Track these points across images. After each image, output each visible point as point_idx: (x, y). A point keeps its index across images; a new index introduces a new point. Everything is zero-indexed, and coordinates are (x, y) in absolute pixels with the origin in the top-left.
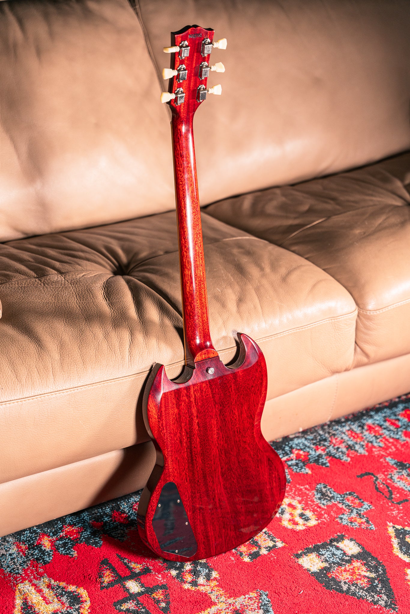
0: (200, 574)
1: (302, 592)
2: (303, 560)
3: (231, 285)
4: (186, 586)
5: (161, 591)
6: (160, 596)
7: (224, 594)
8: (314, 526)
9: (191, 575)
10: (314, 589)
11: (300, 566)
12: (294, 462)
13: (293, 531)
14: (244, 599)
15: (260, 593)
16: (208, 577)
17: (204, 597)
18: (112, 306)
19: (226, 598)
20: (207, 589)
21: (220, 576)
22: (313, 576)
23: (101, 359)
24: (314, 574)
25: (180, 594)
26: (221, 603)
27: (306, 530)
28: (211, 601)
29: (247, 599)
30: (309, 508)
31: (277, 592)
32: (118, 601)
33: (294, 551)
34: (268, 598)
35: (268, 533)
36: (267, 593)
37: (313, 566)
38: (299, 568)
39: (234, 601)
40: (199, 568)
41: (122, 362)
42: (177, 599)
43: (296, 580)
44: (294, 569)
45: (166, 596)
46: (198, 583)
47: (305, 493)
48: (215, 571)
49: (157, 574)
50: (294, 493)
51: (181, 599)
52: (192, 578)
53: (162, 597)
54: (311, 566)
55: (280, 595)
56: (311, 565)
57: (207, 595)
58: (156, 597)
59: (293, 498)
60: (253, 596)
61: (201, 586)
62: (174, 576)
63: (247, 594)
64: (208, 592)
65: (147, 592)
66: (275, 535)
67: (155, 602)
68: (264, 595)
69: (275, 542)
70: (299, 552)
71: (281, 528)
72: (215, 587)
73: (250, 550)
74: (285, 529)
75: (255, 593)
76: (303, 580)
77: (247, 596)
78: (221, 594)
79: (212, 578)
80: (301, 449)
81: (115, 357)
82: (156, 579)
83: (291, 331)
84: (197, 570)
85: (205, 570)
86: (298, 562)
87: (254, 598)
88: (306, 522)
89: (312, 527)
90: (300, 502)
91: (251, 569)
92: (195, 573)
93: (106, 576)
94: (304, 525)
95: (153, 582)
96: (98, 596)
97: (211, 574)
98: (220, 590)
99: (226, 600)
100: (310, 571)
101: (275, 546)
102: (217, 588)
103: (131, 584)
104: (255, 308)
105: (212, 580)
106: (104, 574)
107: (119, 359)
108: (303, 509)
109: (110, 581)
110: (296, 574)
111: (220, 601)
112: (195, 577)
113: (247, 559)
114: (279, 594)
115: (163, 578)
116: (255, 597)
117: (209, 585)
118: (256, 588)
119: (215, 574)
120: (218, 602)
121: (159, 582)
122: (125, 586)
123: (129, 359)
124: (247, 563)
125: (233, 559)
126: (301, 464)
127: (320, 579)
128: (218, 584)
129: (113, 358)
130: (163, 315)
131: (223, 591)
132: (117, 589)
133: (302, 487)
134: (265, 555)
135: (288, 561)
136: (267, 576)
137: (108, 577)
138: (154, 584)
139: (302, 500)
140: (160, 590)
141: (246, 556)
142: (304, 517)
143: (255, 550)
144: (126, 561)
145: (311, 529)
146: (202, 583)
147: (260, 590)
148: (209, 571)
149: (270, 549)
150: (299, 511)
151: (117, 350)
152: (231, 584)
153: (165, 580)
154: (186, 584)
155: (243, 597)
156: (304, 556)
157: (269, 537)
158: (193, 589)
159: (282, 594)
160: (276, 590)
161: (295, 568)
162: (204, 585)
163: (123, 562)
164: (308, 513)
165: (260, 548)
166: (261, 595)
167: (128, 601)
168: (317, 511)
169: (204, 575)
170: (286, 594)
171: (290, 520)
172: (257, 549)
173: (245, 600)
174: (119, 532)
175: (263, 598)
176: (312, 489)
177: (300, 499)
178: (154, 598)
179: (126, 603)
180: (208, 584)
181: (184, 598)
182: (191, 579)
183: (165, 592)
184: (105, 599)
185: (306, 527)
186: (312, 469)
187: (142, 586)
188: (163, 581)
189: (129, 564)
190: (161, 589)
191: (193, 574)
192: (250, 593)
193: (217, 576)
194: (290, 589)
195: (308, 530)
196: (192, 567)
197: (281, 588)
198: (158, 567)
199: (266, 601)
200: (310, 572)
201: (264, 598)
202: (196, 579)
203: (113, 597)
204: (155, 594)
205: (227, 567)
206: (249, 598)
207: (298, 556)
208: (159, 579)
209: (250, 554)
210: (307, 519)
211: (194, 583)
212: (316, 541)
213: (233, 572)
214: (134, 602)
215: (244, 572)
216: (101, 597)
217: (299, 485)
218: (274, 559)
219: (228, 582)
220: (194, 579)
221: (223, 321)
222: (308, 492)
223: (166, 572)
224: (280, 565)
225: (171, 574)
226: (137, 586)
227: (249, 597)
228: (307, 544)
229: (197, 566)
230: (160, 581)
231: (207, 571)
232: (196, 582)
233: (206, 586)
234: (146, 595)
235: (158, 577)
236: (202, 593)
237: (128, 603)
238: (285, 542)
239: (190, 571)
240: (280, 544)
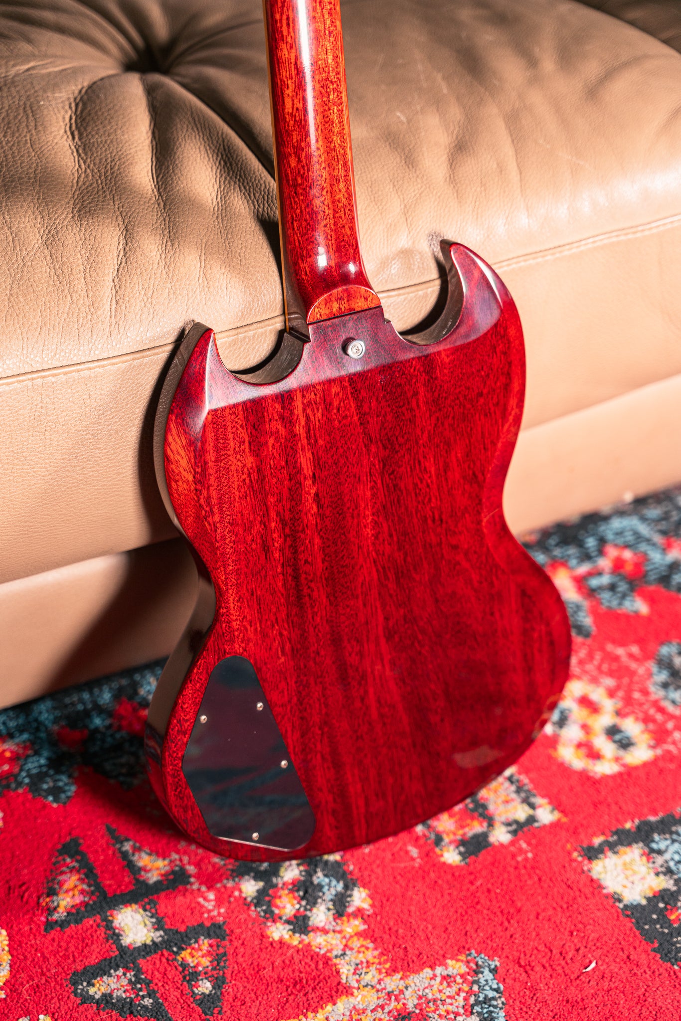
0: (321, 894)
1: (593, 965)
2: (605, 867)
3: (437, 103)
4: (278, 932)
5: (205, 943)
6: (200, 959)
7: (377, 961)
8: (645, 765)
9: (295, 898)
10: (628, 957)
11: (595, 885)
12: (605, 580)
13: (585, 777)
14: (431, 979)
15: (477, 964)
16: (340, 906)
17: (321, 966)
18: (86, 154)
19: (380, 972)
20: (334, 942)
21: (372, 906)
22: (627, 916)
23: (27, 307)
24: (633, 910)
25: (256, 956)
26: (367, 989)
27: (620, 774)
28: (339, 983)
29: (438, 979)
30: (633, 712)
31: (523, 963)
32: (85, 968)
33: (582, 836)
34: (496, 981)
35: (518, 781)
36: (496, 963)
37: (629, 885)
38: (591, 889)
39: (402, 984)
40: (319, 877)
41: (89, 316)
42: (247, 972)
43: (581, 926)
44: (578, 893)
45: (217, 958)
46: (310, 923)
47: (627, 669)
48: (362, 889)
49: (204, 888)
50: (599, 668)
51: (258, 972)
52: (297, 906)
53: (206, 962)
54: (625, 887)
55: (530, 972)
56: (625, 882)
57: (330, 963)
58: (189, 960)
59: (594, 681)
60: (455, 972)
61: (319, 933)
62: (249, 899)
63: (439, 966)
64: (335, 953)
65: (166, 943)
66: (536, 788)
67: (184, 977)
68: (486, 971)
69: (532, 806)
70: (597, 841)
71: (554, 768)
72: (355, 939)
73: (462, 827)
74: (564, 770)
75: (462, 961)
76: (598, 928)
77: (439, 970)
78: (368, 962)
79: (350, 910)
80: (627, 546)
81: (69, 302)
82: (199, 903)
83: (601, 240)
84: (312, 883)
85: (334, 882)
86: (589, 870)
87: (459, 980)
88: (621, 753)
89: (636, 768)
90: (611, 694)
91: (459, 886)
92: (306, 892)
93: (67, 892)
94: (617, 759)
95: (189, 913)
96: (33, 952)
97: (350, 896)
98: (367, 948)
99: (379, 982)
100: (620, 901)
101: (531, 819)
102: (362, 941)
103: (130, 918)
104: (501, 169)
105: (349, 915)
106: (61, 884)
107: (82, 309)
108: (619, 713)
109: (73, 906)
110: (581, 910)
111: (363, 983)
112: (304, 903)
113: (451, 856)
114: (527, 969)
115: (219, 902)
116: (462, 976)
117: (340, 932)
118: (467, 946)
119: (360, 898)
120: (356, 985)
121: (206, 915)
122: (112, 922)
123: (113, 308)
124: (450, 867)
125: (414, 852)
126: (623, 587)
127: (647, 927)
128: (364, 930)
129: (62, 306)
130: (229, 182)
131: (376, 953)
132: (89, 932)
133: (620, 651)
134: (502, 845)
135: (564, 867)
136: (502, 912)
137: (71, 893)
138: (192, 922)
139: (618, 687)
140: (206, 941)
141: (452, 848)
142: (617, 737)
143: (477, 828)
144: (127, 847)
145: (634, 774)
146: (321, 925)
147: (478, 953)
148: (346, 887)
149: (518, 828)
150: (606, 719)
151: (76, 282)
152: (401, 931)
153: (222, 910)
154: (278, 925)
155: (428, 972)
156: (609, 854)
157: (519, 790)
158: (295, 940)
159: (538, 968)
160: (522, 955)
161: (580, 891)
162: (325, 931)
163: (120, 849)
164: (632, 727)
165: (491, 824)
166: (477, 971)
167: (112, 971)
168: (654, 721)
169: (331, 900)
170: (549, 969)
171: (580, 745)
172: (482, 826)
173: (433, 982)
174: (124, 760)
175: (483, 982)
176: (648, 655)
177: (610, 682)
178: (184, 965)
179: (105, 978)
180: (338, 928)
181: (264, 968)
182: (293, 912)
183: (218, 946)
184: (52, 960)
185: (624, 765)
186: (651, 600)
187: (158, 926)
188: (215, 913)
189: (133, 855)
190: (209, 936)
191: (301, 893)
192: (449, 962)
193: (366, 906)
194: (561, 953)
195: (628, 775)
196: (301, 872)
197: (535, 952)
198: (210, 868)
199: (491, 989)
200: (621, 906)
201: (486, 981)
202: (306, 910)
203: (74, 956)
204: (189, 951)
205: (395, 878)
206: (444, 978)
207: (593, 854)
208: (206, 904)
209: (463, 842)
210: (626, 744)
211: (300, 924)
212: (646, 810)
213: (410, 893)
214: (128, 975)
215: (439, 896)
216: (43, 954)
217: (614, 643)
218: (526, 859)
219: (391, 923)
220: (302, 909)
221: (403, 206)
222: (633, 665)
223: (230, 884)
224: (540, 879)
225: (240, 891)
226: (145, 925)
227: (445, 973)
228: (620, 817)
229: (316, 872)
230: (209, 911)
231: (340, 887)
232: (306, 918)
233: (331, 935)
234: (162, 955)
235: (205, 899)
236: (318, 954)
237: (110, 975)
238: (562, 808)
239: (295, 886)
240: (546, 815)
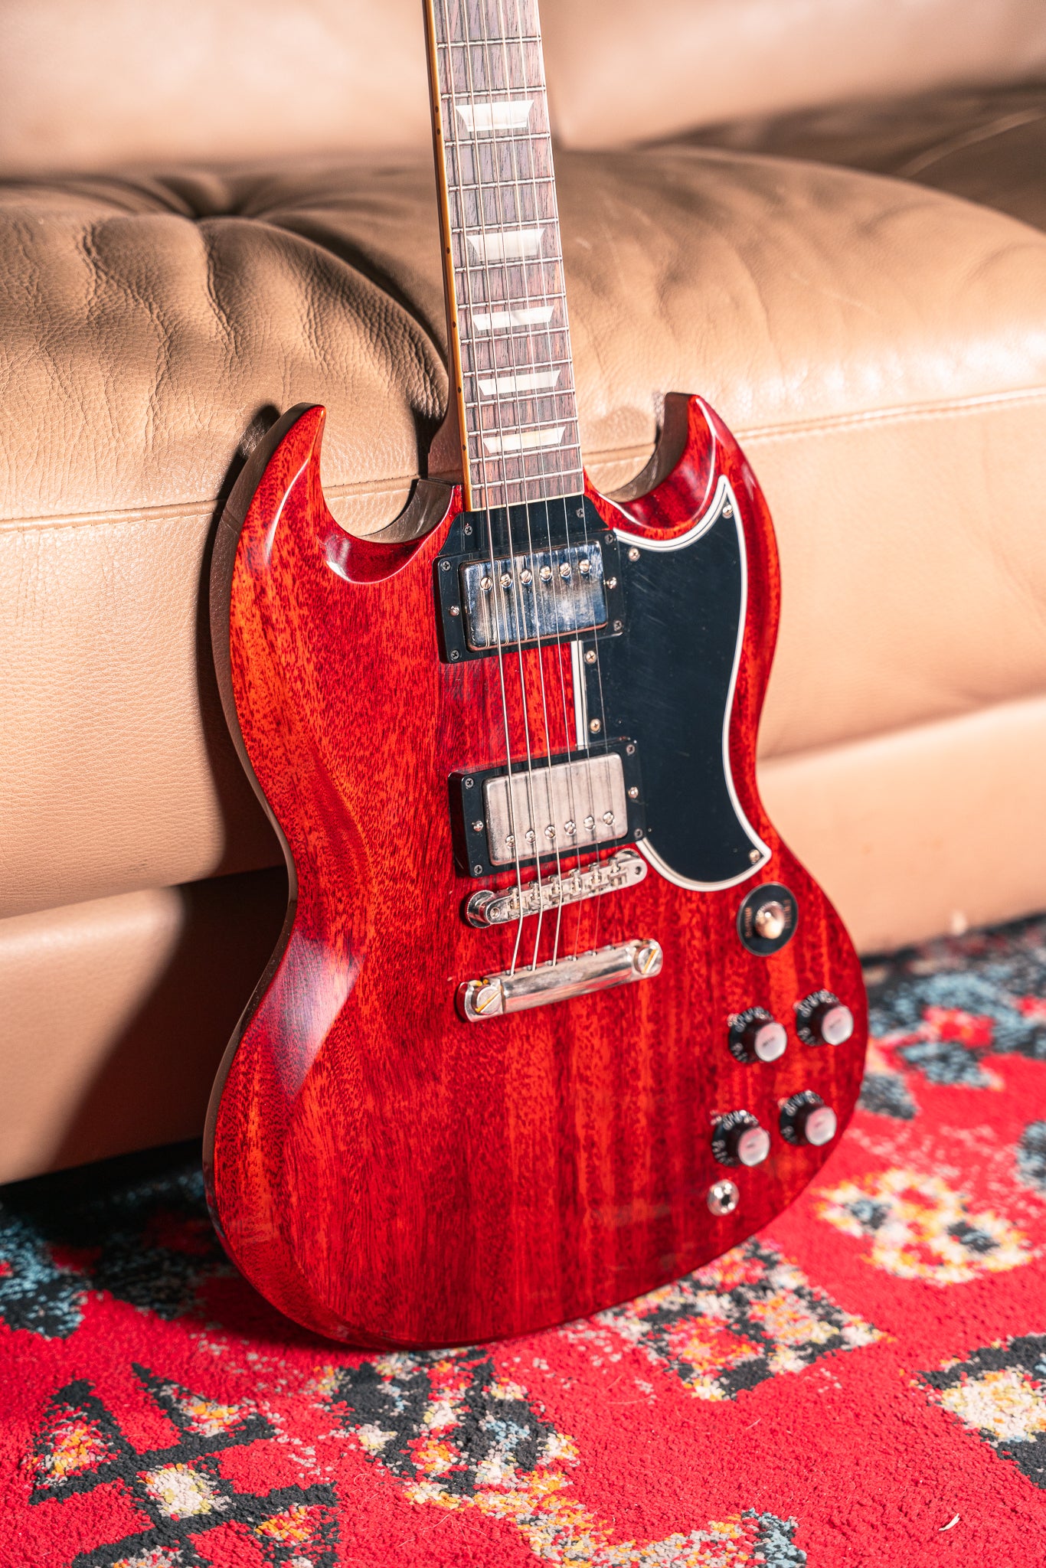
0: (493, 1443)
1: (956, 1520)
2: (963, 1397)
3: (637, 233)
4: (422, 1493)
5: (301, 1511)
6: (293, 1531)
7: (592, 1526)
8: (1016, 1270)
9: (449, 1450)
10: (1013, 1510)
11: (950, 1421)
12: (932, 1049)
13: (921, 1287)
14: (684, 1547)
15: (760, 1526)
16: (526, 1460)
17: (497, 1534)
19: (598, 1540)
20: (518, 1503)
21: (581, 1455)
22: (1007, 1457)
23: (16, 424)
24: (1011, 1450)
25: (386, 1526)
26: (575, 1563)
27: (978, 1283)
28: (529, 1556)
29: (697, 1547)
30: (991, 1207)
31: (837, 1521)
32: (98, 1548)
33: (922, 1359)
34: (793, 1547)
35: (811, 1294)
36: (792, 1523)
37: (1006, 1419)
38: (944, 1425)
39: (635, 1555)
40: (489, 1422)
41: (114, 444)
42: (373, 1546)
43: (931, 1472)
44: (921, 1430)
45: (321, 1530)
46: (477, 1481)
47: (977, 1155)
48: (560, 1435)
49: (297, 1441)
50: (931, 1155)
51: (391, 1546)
52: (455, 1460)
53: (302, 1535)
54: (1000, 1421)
55: (850, 1533)
56: (999, 1415)
57: (512, 1529)
58: (276, 1534)
59: (925, 1170)
60: (724, 1537)
61: (491, 1493)
62: (373, 1454)
63: (698, 1528)
64: (520, 1517)
65: (239, 1513)
66: (841, 1300)
67: (267, 1555)
68: (777, 1534)
69: (839, 1325)
70: (947, 1365)
71: (869, 1277)
72: (554, 1498)
73: (725, 1354)
74: (886, 1279)
75: (735, 1523)
76: (959, 1473)
77: (696, 1535)
78: (576, 1528)
79: (544, 1462)
80: (961, 1009)
81: (82, 422)
82: (290, 1461)
83: (895, 416)
84: (479, 1429)
85: (514, 1428)
86: (938, 1402)
87: (730, 1546)
88: (976, 1256)
89: (1003, 1274)
90: (953, 1185)
91: (722, 1427)
92: (469, 1440)
93: (67, 1450)
94: (970, 1265)
95: (273, 1473)
96: (11, 1529)
97: (543, 1444)
98: (575, 1511)
99: (597, 1553)
100: (992, 1438)
101: (836, 1341)
102: (564, 1501)
103: (173, 1481)
104: (737, 303)
105: (541, 1469)
106: (57, 1441)
107: (103, 432)
108: (967, 1208)
109: (78, 1468)
110: (928, 1450)
111: (569, 1555)
112: (465, 1455)
113: (708, 1390)
114: (845, 1528)
115: (323, 1457)
116: (735, 1542)
117: (526, 1491)
118: (742, 1503)
119: (557, 1447)
120: (558, 1559)
121: (302, 1475)
122: (144, 1486)
123: (150, 436)
124: (707, 1402)
125: (647, 1387)
126: (959, 1057)
127: (1040, 1470)
128: (568, 1488)
129: (70, 426)
130: (327, 299)
131: (589, 1516)
132: (105, 1501)
133: (964, 1135)
134: (791, 1374)
135: (896, 1397)
136: (797, 1458)
137: (74, 1452)
138: (276, 1483)
139: (963, 1178)
140: (302, 1508)
141: (708, 1379)
142: (968, 1237)
143: (747, 1354)
144: (168, 1391)
145: (999, 1281)
146: (496, 1482)
147: (761, 1512)
148: (535, 1433)
149: (815, 1353)
150: (950, 1211)
151: (93, 397)
152: (629, 1487)
153: (329, 1469)
154: (423, 1484)
155: (678, 1538)
156: (969, 1380)
157: (812, 1306)
158: (454, 1503)
159: (863, 1528)
160: (835, 1512)
161: (925, 1427)
162: (501, 1490)
163: (156, 1394)
164: (988, 1224)
165: (770, 1346)
166: (762, 1532)
167: (144, 1550)
168: (1026, 1216)
169: (511, 1450)
170: (881, 1528)
171: (907, 1249)
172: (757, 1353)
173: (687, 1551)
174: (162, 1282)
175: (770, 1546)
176: (1004, 1138)
177: (953, 1172)
178: (266, 1536)
179: (132, 1560)
180: (524, 1486)
181: (402, 1541)
182: (448, 1466)
183: (323, 1514)
184: (42, 1541)
185: (982, 1271)
186: (1005, 1070)
187: (220, 1491)
188: (318, 1472)
189: (179, 1401)
190: (307, 1501)
191: (460, 1443)
192: (713, 1523)
193: (570, 1455)
194: (900, 1509)
195: (990, 1284)
196: (458, 1416)
197: (857, 1506)
198: (307, 1416)
199: (786, 1556)
200: (995, 1444)
201: (778, 1546)
202: (468, 1463)
203: (79, 1534)
204: (274, 1521)
205: (615, 1419)
206: (706, 1545)
207: (941, 1381)
208: (302, 1461)
209: (726, 1372)
210: (984, 1246)
211: (460, 1481)
212: (1024, 1325)
213: (642, 1439)
214: (171, 1554)
215: (691, 1441)
216: (26, 1533)
217: (951, 1124)
218: (833, 1390)
219: (614, 1478)
220: (462, 1463)
221: (591, 338)
222: (986, 1151)
223: (342, 1434)
224: (857, 1415)
225: (359, 1444)
226: (200, 1489)
227: (708, 1538)
228: (982, 1334)
229: (484, 1415)
230: (308, 1470)
231: (525, 1433)
232: (469, 1475)
233: (510, 1495)
234: (230, 1526)
235: (300, 1455)
236: (492, 1520)
237: (141, 1556)
238: (885, 1326)
239: (449, 1434)
240: (859, 1334)
